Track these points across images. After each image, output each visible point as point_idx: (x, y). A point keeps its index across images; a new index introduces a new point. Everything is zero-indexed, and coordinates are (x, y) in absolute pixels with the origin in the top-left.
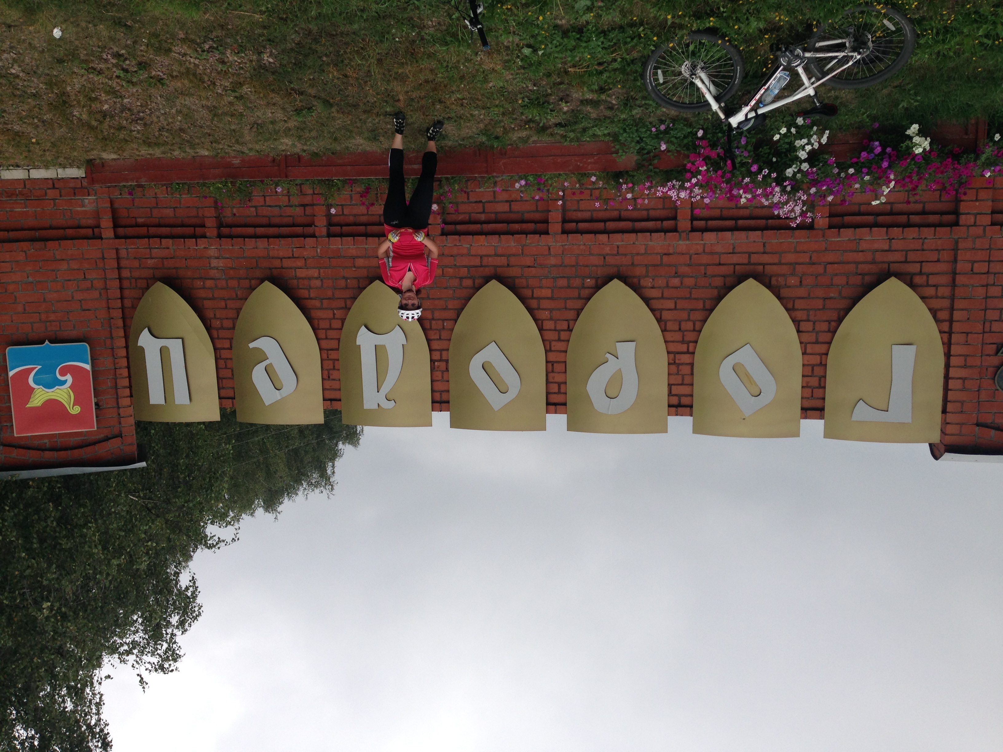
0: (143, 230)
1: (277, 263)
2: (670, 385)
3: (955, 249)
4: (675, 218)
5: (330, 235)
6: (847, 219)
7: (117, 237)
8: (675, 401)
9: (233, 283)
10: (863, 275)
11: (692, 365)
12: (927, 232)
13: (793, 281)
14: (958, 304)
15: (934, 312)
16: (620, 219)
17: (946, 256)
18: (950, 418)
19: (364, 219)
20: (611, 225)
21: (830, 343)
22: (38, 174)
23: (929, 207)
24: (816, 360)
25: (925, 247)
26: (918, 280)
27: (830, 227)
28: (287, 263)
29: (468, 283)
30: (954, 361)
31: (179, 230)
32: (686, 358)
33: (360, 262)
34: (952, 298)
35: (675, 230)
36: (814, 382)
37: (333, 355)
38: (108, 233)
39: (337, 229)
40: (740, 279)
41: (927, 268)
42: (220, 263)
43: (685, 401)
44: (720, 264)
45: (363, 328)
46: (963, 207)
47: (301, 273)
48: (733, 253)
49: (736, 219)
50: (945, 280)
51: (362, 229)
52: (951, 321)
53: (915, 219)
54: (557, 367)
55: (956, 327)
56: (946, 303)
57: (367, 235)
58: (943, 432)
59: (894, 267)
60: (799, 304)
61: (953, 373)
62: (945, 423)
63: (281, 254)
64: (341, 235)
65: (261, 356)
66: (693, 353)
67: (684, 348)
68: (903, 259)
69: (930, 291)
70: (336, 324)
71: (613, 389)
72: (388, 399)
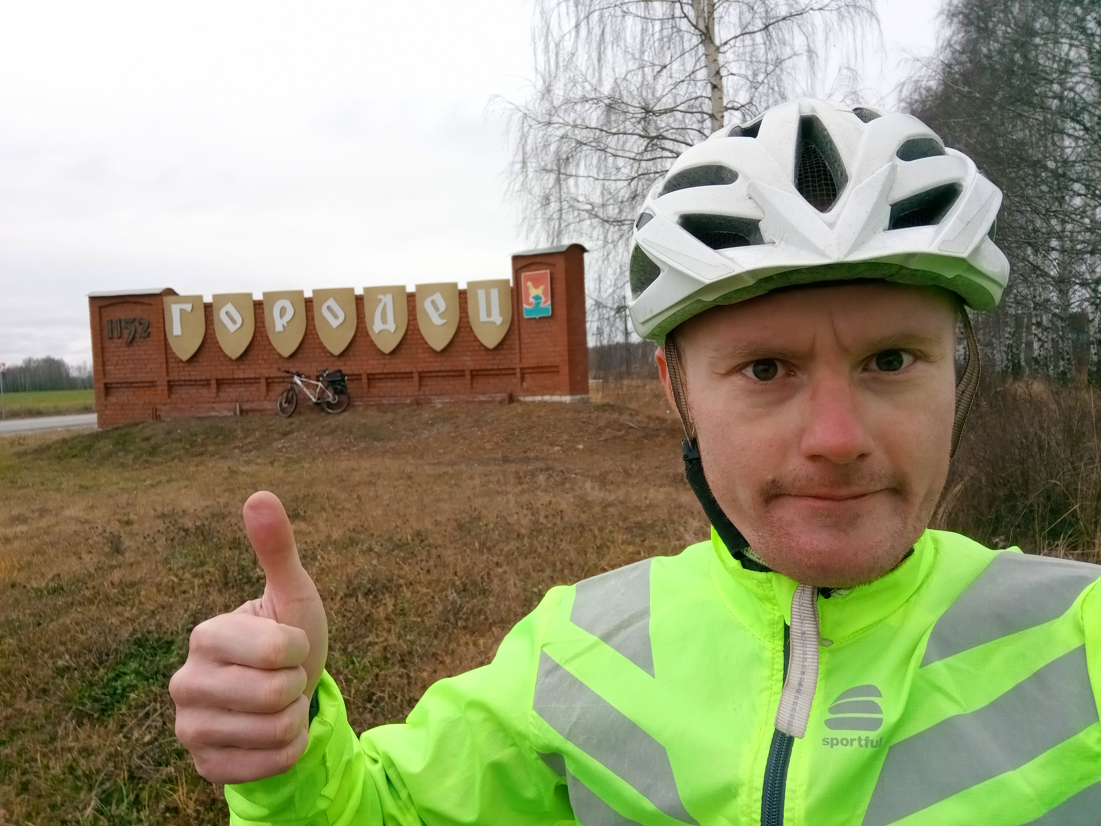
0: (503, 372)
1: (438, 359)
2: (263, 313)
3: (167, 372)
4: (267, 383)
5: (411, 373)
6: (204, 383)
7: (514, 369)
8: (261, 306)
11: (256, 322)
12: (177, 378)
13: (220, 359)
14: (164, 352)
15: (171, 348)
17: (170, 370)
19: (399, 380)
21: (205, 334)
22: (540, 398)
23: (178, 387)
24: (209, 328)
25: (176, 373)
26: (177, 360)
27: (210, 380)
28: (433, 359)
29: (351, 353)
30: (162, 329)
31: (484, 373)
32: (258, 325)
33: (397, 361)
34: (166, 354)
35: (267, 379)
36: (210, 318)
37: (411, 318)
38: (518, 371)
39: (409, 375)
40: (239, 359)
41: (176, 365)
42: (465, 358)
43: (258, 307)
45: (393, 331)
46: (167, 387)
47: (427, 355)
48: (242, 369)
49: (245, 383)
50: (170, 360)
51: (399, 376)
52: (166, 346)
53: (183, 383)
54: (310, 318)
56: (168, 351)
57: (394, 373)
59: (185, 365)
60: (218, 349)
61: (162, 325)
62: (162, 304)
63: (434, 364)
64: (406, 373)
66: (255, 328)
67: (260, 329)
69: (173, 356)
71: (283, 312)
72: (380, 300)
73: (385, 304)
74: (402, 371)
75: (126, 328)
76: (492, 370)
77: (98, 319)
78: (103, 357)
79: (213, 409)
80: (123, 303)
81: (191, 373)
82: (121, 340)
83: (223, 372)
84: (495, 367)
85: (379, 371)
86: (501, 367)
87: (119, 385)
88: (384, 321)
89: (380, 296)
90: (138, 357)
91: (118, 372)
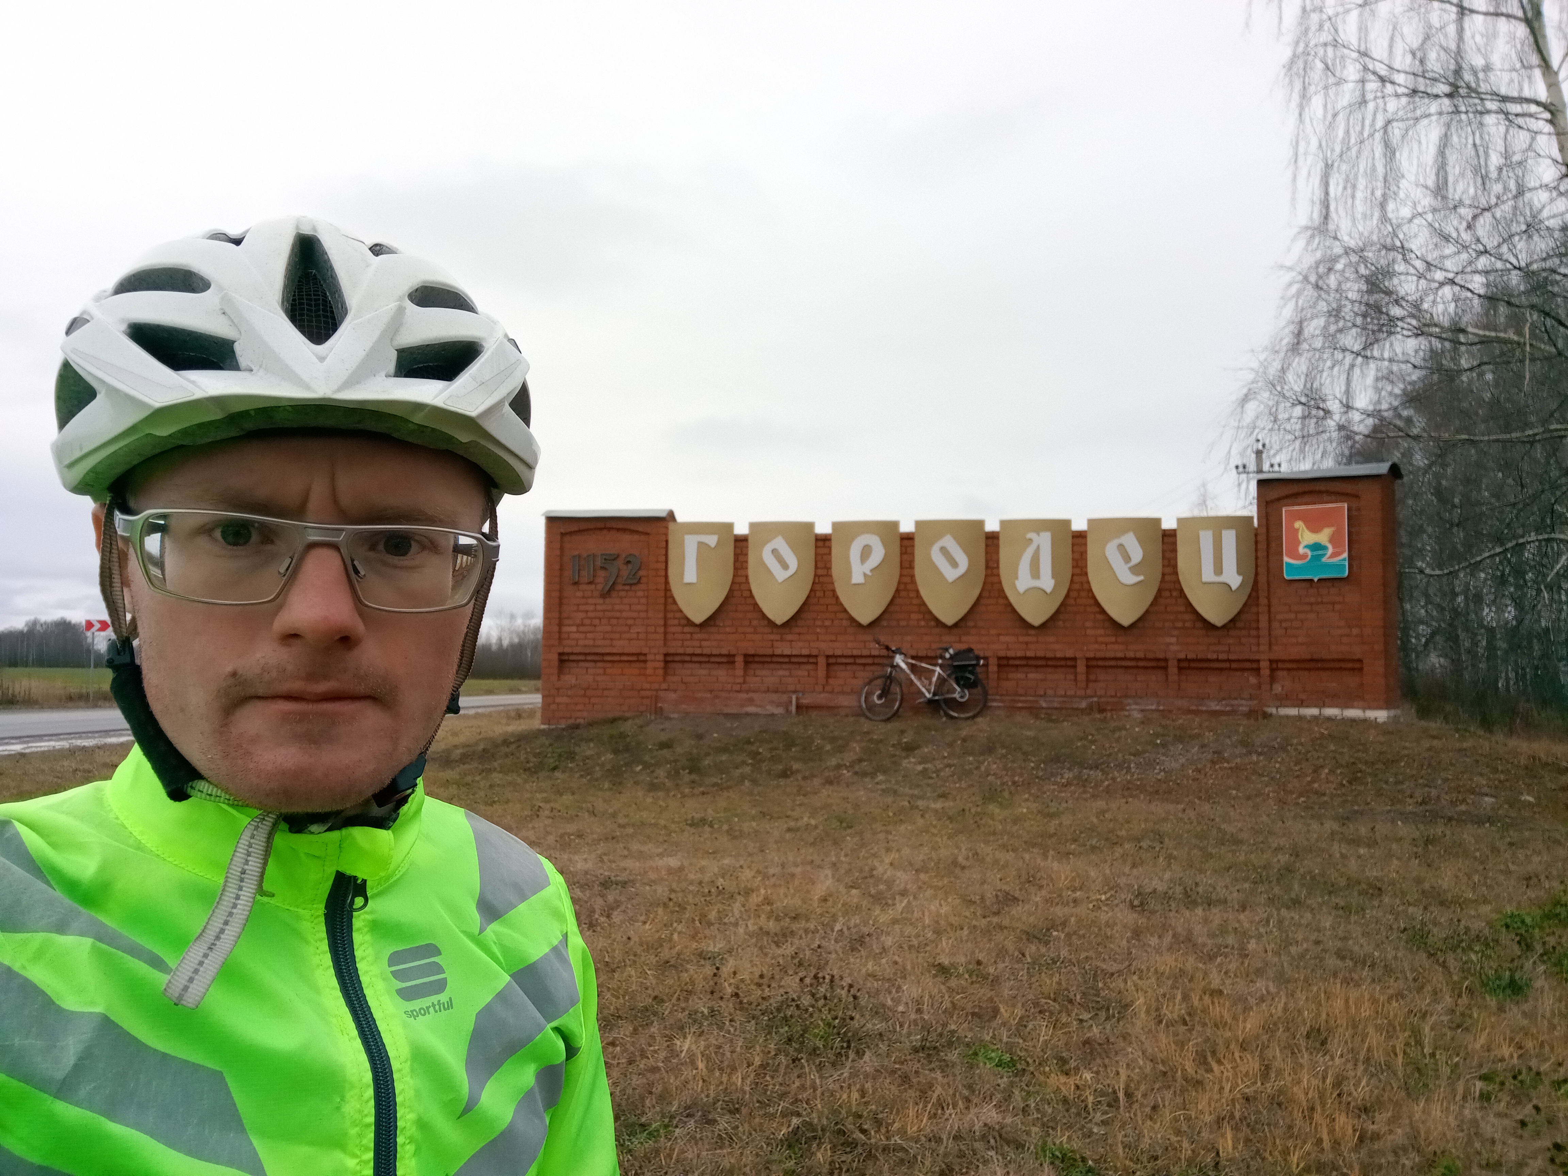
0: (1234, 665)
1: (1120, 639)
2: (830, 554)
3: (665, 639)
4: (828, 665)
5: (1074, 659)
6: (724, 660)
7: (1258, 661)
8: (827, 543)
9: (1159, 624)
10: (715, 625)
11: (816, 567)
12: (681, 651)
13: (755, 622)
14: (662, 607)
15: (675, 602)
16: (864, 665)
17: (670, 636)
18: (664, 538)
19: (1049, 670)
20: (870, 661)
21: (733, 583)
22: (1314, 711)
23: (680, 665)
24: (740, 572)
25: (681, 642)
26: (684, 622)
27: (734, 656)
28: (1113, 639)
29: (971, 624)
30: (663, 573)
31: (1203, 665)
32: (820, 572)
33: (1052, 639)
34: (666, 611)
35: (828, 657)
36: (741, 558)
37: (1077, 571)
38: (1264, 665)
39: (1070, 663)
40: (787, 624)
41: (679, 629)
42: (1169, 640)
43: (820, 544)
45: (1049, 590)
46: (662, 664)
47: (1101, 632)
48: (791, 641)
49: (790, 663)
50: (670, 622)
51: (1050, 663)
52: (666, 597)
53: (687, 658)
54: (907, 565)
55: (662, 594)
56: (669, 607)
57: (1044, 658)
58: (667, 528)
59: (697, 630)
60: (751, 608)
61: (663, 566)
62: (666, 535)
63: (1116, 647)
64: (1066, 659)
65: (1135, 570)
66: (816, 575)
67: (821, 579)
68: (693, 634)
69: (678, 615)
70: (1073, 594)
71: (866, 552)
72: (1031, 540)
73: (1038, 547)
74: (1059, 655)
75: (603, 568)
76: (1217, 660)
77: (558, 552)
78: (560, 613)
79: (751, 701)
80: (601, 529)
81: (704, 643)
82: (592, 587)
83: (756, 644)
84: (1222, 656)
85: (1019, 654)
86: (1232, 657)
87: (582, 658)
88: (1035, 572)
89: (1031, 535)
90: (618, 614)
91: (582, 636)
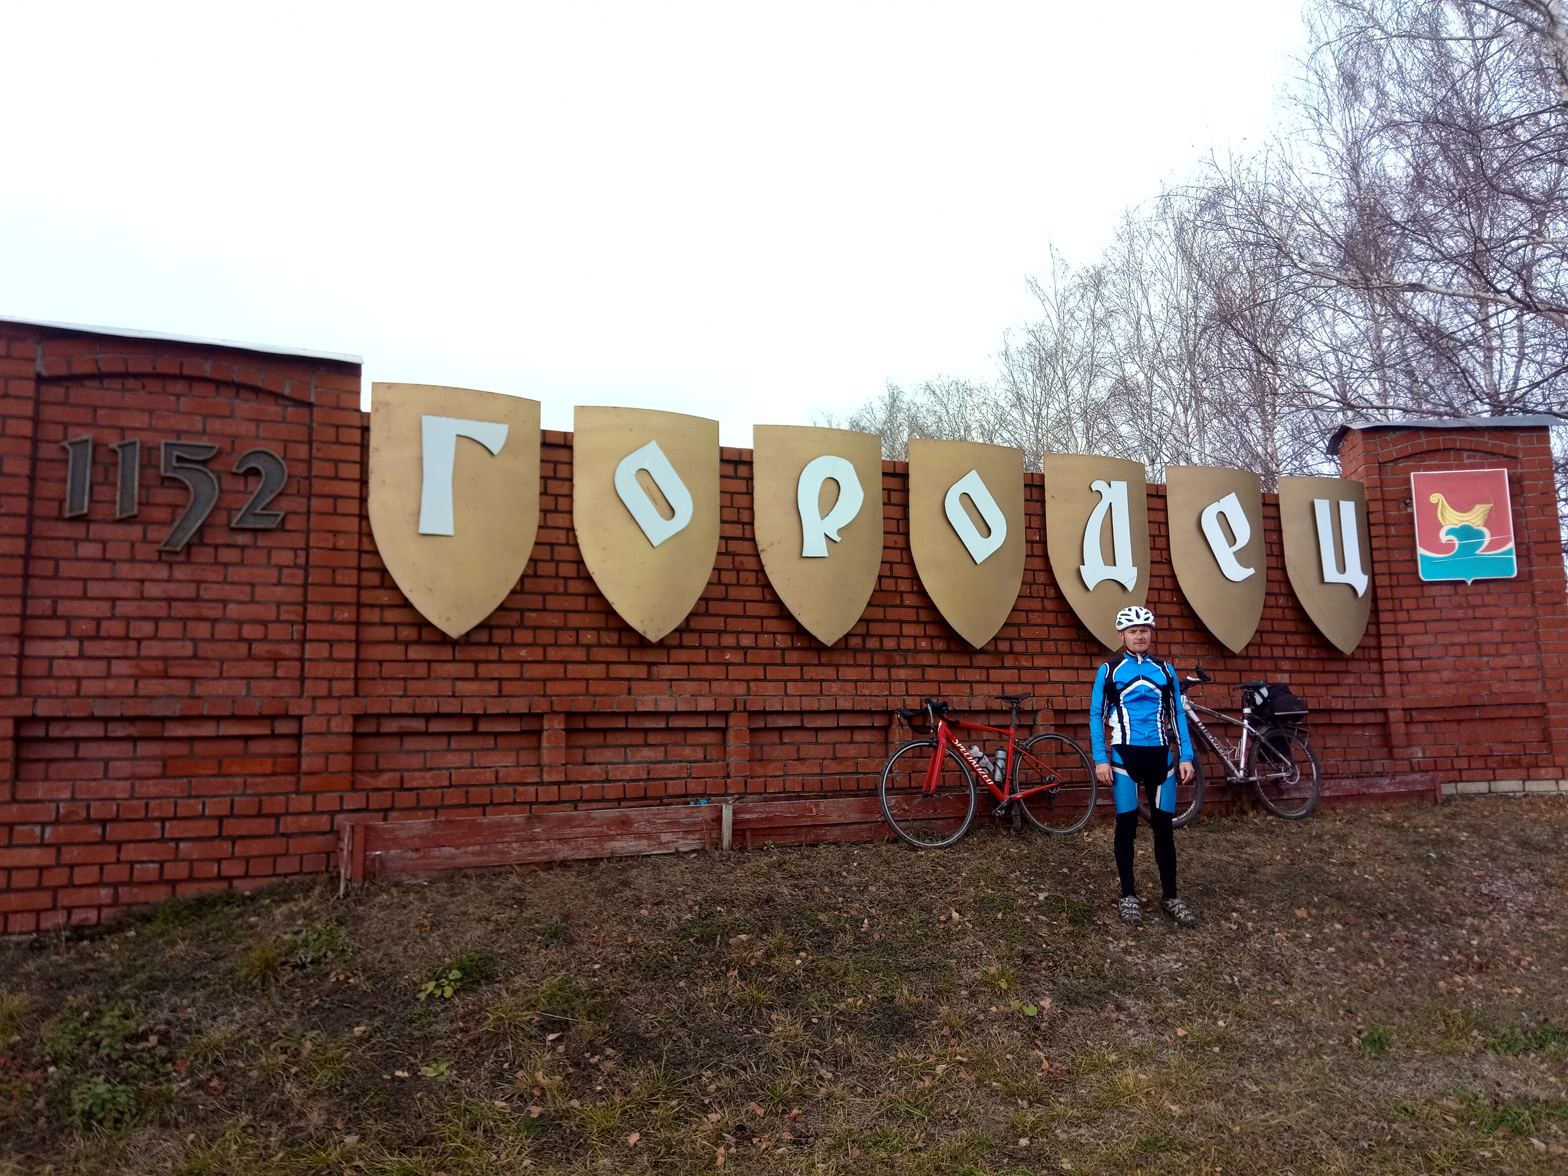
2: (751, 493)
3: (358, 678)
4: (751, 731)
6: (514, 727)
7: (1385, 712)
8: (742, 471)
10: (493, 643)
11: (721, 520)
12: (402, 706)
13: (591, 637)
14: (349, 594)
15: (389, 583)
16: (817, 731)
17: (370, 669)
18: (354, 418)
21: (536, 543)
23: (396, 743)
24: (554, 519)
25: (401, 683)
26: (419, 633)
27: (539, 716)
29: (1005, 647)
30: (353, 507)
32: (730, 530)
34: (360, 604)
35: (751, 715)
36: (555, 487)
38: (1395, 716)
40: (665, 641)
41: (396, 652)
43: (731, 468)
44: (688, 664)
45: (1129, 589)
46: (347, 743)
48: (671, 680)
49: (667, 729)
50: (372, 633)
52: (361, 570)
53: (417, 726)
54: (895, 526)
55: (351, 560)
56: (368, 597)
58: (361, 395)
59: (453, 652)
61: (354, 489)
62: (361, 412)
63: (1216, 690)
65: (1242, 557)
66: (720, 537)
68: (434, 665)
69: (391, 616)
71: (830, 492)
72: (1098, 495)
73: (1110, 511)
75: (171, 483)
78: (25, 600)
79: (625, 823)
80: (167, 378)
81: (463, 687)
82: (134, 531)
87: (91, 730)
88: (1109, 552)
89: (1098, 485)
90: (214, 611)
91: (99, 668)
